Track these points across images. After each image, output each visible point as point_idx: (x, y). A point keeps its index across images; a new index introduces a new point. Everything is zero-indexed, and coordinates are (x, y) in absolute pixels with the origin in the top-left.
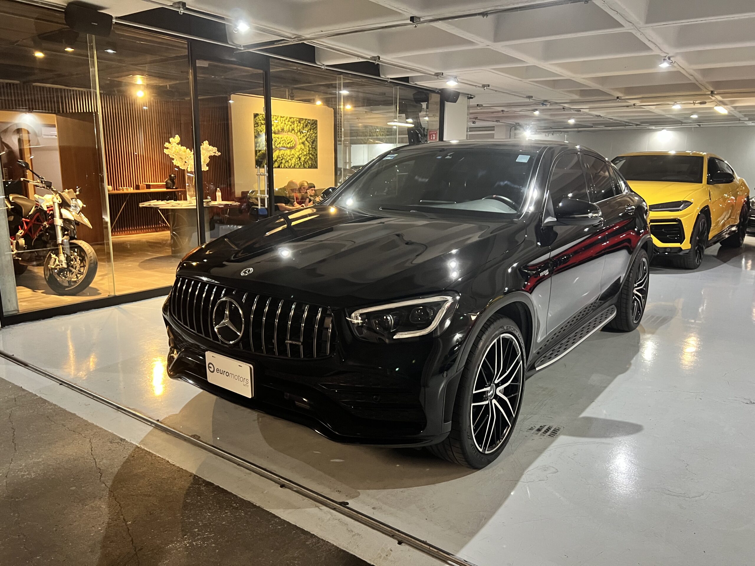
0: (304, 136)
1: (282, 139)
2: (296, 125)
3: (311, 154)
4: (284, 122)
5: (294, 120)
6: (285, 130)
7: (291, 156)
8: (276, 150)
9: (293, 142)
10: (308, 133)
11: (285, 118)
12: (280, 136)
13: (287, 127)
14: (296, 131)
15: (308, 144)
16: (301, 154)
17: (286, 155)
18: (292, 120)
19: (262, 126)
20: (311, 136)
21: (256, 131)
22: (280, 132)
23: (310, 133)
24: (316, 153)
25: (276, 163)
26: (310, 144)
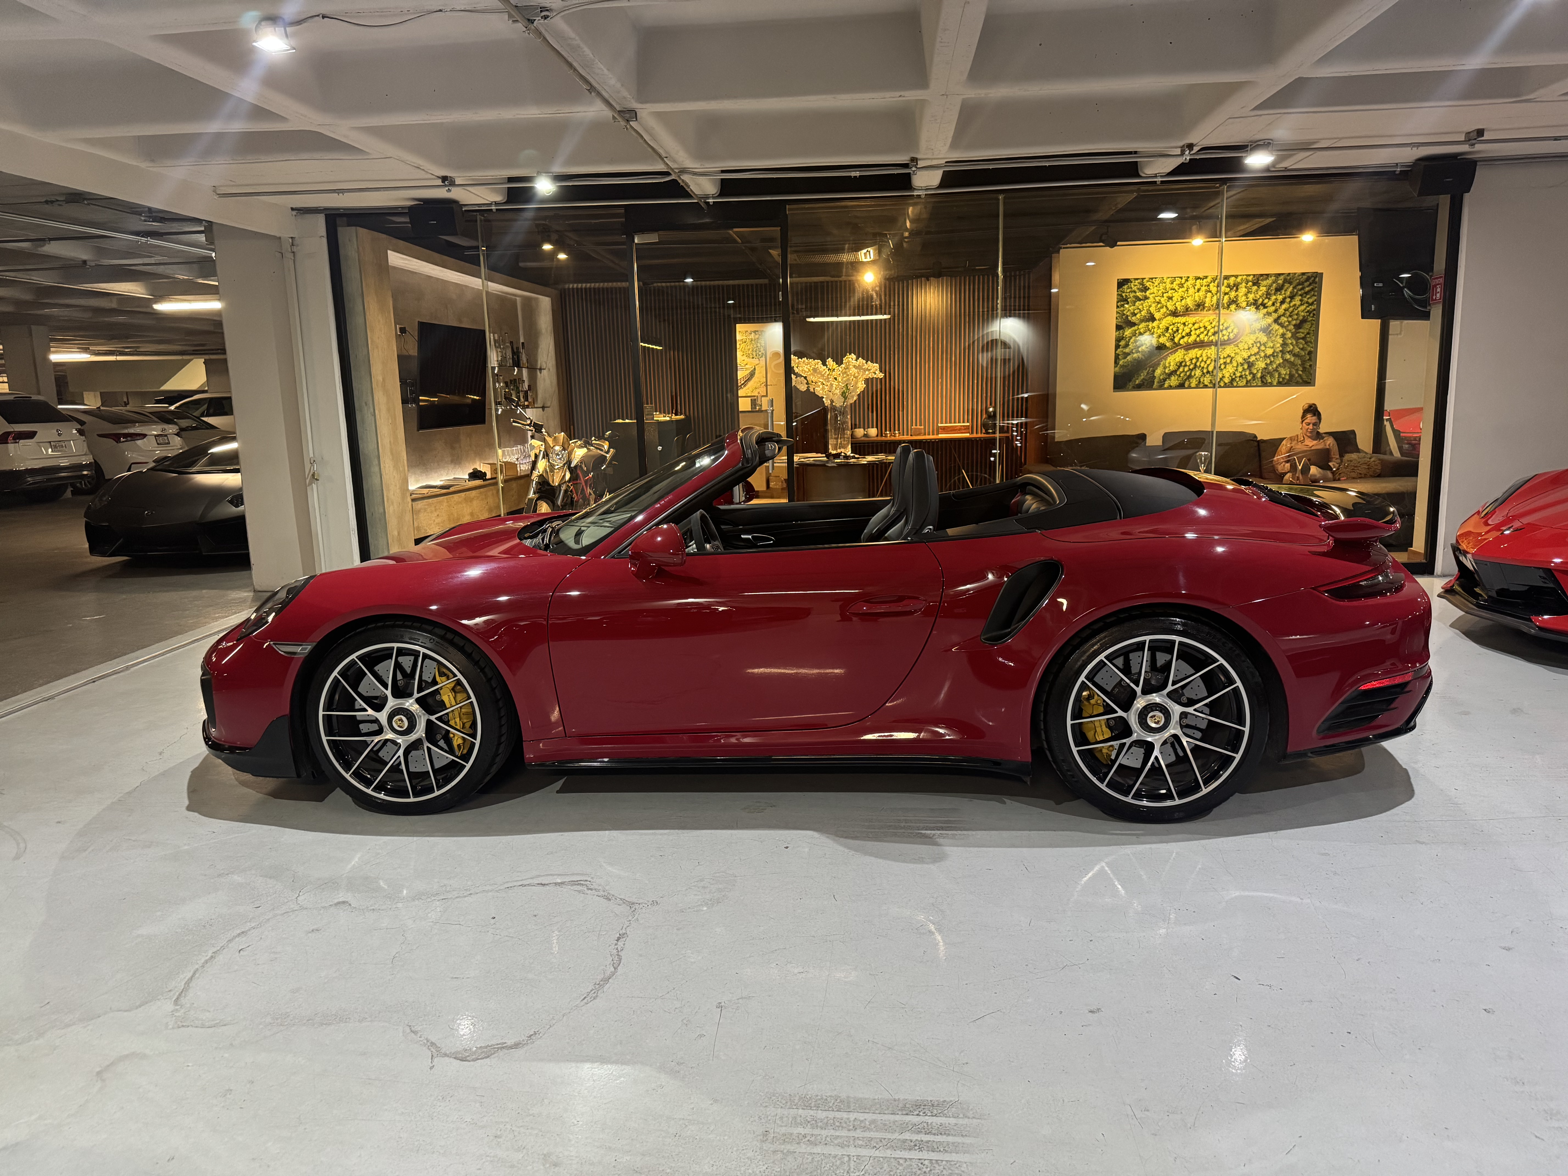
0: (1269, 314)
1: (1196, 326)
2: (1243, 290)
3: (1290, 352)
4: (1204, 288)
5: (1239, 279)
6: (1206, 305)
7: (1222, 361)
8: (1177, 350)
9: (1229, 330)
10: (1284, 306)
11: (1209, 279)
12: (1190, 319)
13: (1215, 298)
14: (1244, 304)
15: (1281, 331)
16: (1255, 355)
17: (1205, 360)
18: (1232, 281)
19: (1137, 304)
20: (1292, 312)
21: (1121, 315)
22: (1191, 310)
23: (1291, 305)
24: (1309, 349)
25: (1173, 378)
26: (1287, 330)
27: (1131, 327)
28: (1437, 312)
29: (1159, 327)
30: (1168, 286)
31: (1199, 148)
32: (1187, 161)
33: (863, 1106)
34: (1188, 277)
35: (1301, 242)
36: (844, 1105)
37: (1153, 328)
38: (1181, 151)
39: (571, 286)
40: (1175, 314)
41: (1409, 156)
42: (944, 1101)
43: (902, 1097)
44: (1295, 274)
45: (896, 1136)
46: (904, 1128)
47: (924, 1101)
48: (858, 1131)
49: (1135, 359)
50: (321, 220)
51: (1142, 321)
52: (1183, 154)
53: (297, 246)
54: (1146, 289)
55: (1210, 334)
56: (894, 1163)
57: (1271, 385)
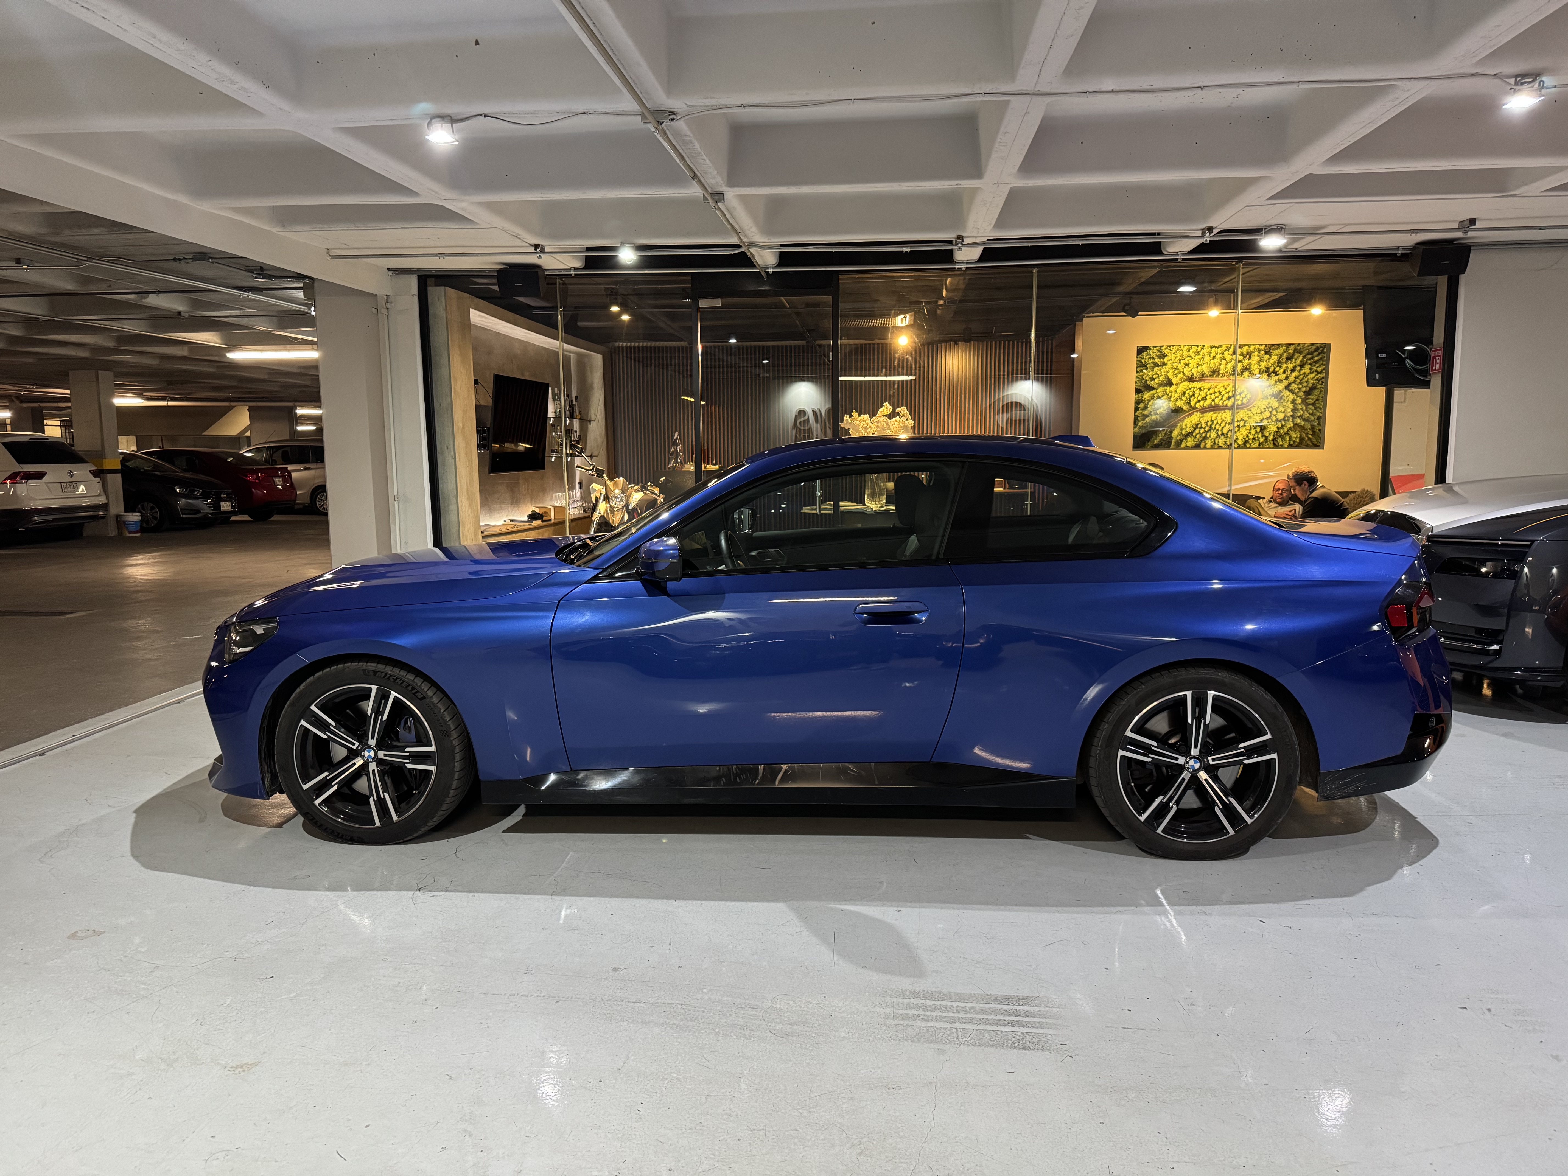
0: (1280, 381)
1: (1211, 391)
2: (1255, 358)
3: (1300, 417)
4: (1218, 356)
5: (1252, 348)
6: (1220, 372)
7: (1236, 424)
8: (1193, 413)
9: (1243, 395)
10: (1294, 374)
11: (1224, 348)
12: (1206, 385)
13: (1230, 366)
14: (1257, 371)
15: (1292, 397)
16: (1267, 419)
17: (1219, 422)
18: (1245, 349)
19: (1156, 369)
20: (1303, 379)
21: (1140, 379)
22: (1207, 377)
23: (1301, 373)
24: (1318, 414)
25: (1189, 439)
26: (1297, 397)
27: (1150, 391)
28: (1436, 381)
29: (1176, 391)
30: (1185, 353)
31: (1218, 231)
32: (1208, 242)
33: (961, 998)
34: (1204, 346)
35: (1310, 315)
36: (949, 997)
37: (1171, 392)
38: (1202, 233)
39: (621, 344)
40: (1191, 379)
41: (1410, 240)
42: (1028, 996)
43: (993, 993)
44: (1305, 344)
45: (992, 1017)
46: (997, 1012)
47: (1011, 996)
48: (961, 1013)
49: (1154, 421)
50: (413, 281)
51: (1160, 385)
52: (1203, 235)
53: (391, 302)
54: (1163, 356)
55: (1224, 399)
56: (993, 1033)
57: (1282, 447)
